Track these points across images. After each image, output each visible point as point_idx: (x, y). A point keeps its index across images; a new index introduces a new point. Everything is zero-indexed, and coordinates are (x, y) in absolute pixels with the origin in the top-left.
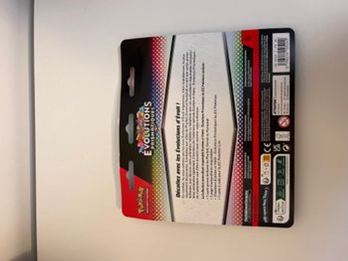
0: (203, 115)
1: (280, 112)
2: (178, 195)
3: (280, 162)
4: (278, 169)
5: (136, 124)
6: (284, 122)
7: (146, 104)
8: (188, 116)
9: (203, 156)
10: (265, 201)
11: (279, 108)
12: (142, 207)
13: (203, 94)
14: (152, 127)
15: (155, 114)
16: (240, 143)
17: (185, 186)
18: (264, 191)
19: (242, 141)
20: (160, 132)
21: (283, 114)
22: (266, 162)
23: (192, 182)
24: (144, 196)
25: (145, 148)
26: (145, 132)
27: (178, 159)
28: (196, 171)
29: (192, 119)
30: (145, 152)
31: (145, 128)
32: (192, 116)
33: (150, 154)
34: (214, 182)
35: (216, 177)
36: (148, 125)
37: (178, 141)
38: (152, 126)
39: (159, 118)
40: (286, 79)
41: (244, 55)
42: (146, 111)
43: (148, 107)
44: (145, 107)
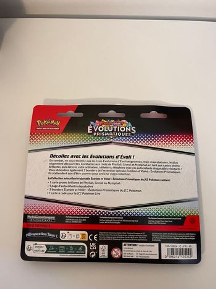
0: (124, 179)
1: (125, 250)
2: (52, 156)
3: (80, 249)
4: (73, 246)
5: (116, 119)
6: (116, 253)
7: (134, 129)
8: (123, 166)
9: (87, 179)
10: (45, 234)
11: (128, 248)
12: (42, 124)
13: (142, 180)
15: (125, 136)
16: (98, 213)
17: (61, 162)
18: (54, 234)
19: (100, 215)
20: (108, 141)
21: (123, 252)
22: (80, 236)
23: (63, 169)
24: (52, 125)
25: (94, 127)
26: (109, 127)
27: (84, 157)
28: (73, 172)
29: (121, 169)
30: (91, 127)
31: (112, 128)
32: (123, 169)
33: (89, 132)
34: (63, 188)
35: (68, 190)
36: (115, 130)
37: (101, 157)
39: (121, 140)
40: (156, 256)
41: (177, 217)
42: (127, 129)
43: (131, 130)
44: (131, 128)
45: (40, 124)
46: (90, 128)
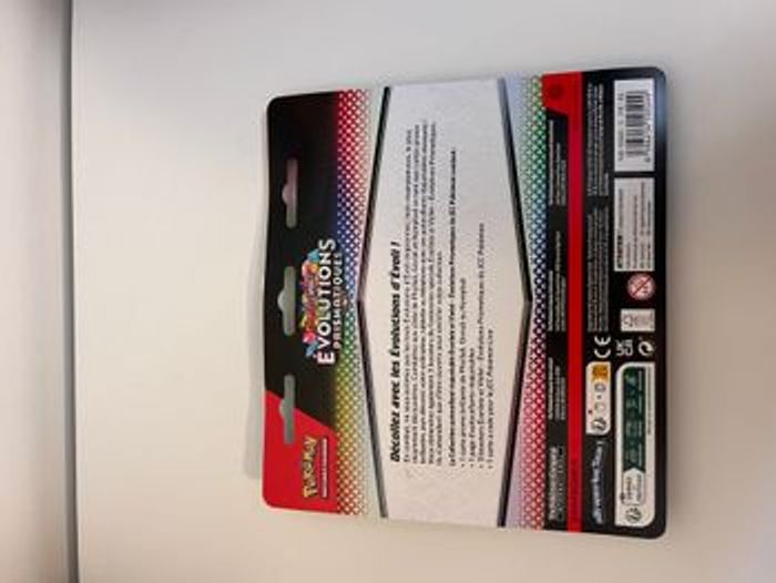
0: (452, 270)
1: (632, 263)
2: (395, 456)
3: (632, 381)
4: (626, 397)
5: (299, 291)
6: (641, 288)
7: (324, 244)
8: (419, 272)
9: (452, 364)
10: (596, 472)
11: (628, 255)
12: (313, 484)
13: (453, 221)
14: (336, 298)
15: (342, 267)
16: (539, 336)
17: (411, 435)
19: (543, 331)
20: (354, 309)
21: (639, 269)
22: (600, 380)
23: (427, 426)
24: (317, 456)
25: (320, 347)
26: (321, 308)
27: (396, 373)
28: (436, 400)
29: (427, 279)
30: (320, 354)
31: (322, 301)
32: (427, 272)
33: (332, 360)
34: (477, 426)
35: (481, 414)
36: (327, 292)
37: (396, 330)
38: (335, 295)
39: (352, 277)
40: (647, 186)
41: (546, 132)
42: (323, 261)
43: (328, 250)
44: (321, 251)
45: (314, 488)
46: (323, 356)
